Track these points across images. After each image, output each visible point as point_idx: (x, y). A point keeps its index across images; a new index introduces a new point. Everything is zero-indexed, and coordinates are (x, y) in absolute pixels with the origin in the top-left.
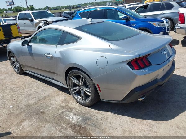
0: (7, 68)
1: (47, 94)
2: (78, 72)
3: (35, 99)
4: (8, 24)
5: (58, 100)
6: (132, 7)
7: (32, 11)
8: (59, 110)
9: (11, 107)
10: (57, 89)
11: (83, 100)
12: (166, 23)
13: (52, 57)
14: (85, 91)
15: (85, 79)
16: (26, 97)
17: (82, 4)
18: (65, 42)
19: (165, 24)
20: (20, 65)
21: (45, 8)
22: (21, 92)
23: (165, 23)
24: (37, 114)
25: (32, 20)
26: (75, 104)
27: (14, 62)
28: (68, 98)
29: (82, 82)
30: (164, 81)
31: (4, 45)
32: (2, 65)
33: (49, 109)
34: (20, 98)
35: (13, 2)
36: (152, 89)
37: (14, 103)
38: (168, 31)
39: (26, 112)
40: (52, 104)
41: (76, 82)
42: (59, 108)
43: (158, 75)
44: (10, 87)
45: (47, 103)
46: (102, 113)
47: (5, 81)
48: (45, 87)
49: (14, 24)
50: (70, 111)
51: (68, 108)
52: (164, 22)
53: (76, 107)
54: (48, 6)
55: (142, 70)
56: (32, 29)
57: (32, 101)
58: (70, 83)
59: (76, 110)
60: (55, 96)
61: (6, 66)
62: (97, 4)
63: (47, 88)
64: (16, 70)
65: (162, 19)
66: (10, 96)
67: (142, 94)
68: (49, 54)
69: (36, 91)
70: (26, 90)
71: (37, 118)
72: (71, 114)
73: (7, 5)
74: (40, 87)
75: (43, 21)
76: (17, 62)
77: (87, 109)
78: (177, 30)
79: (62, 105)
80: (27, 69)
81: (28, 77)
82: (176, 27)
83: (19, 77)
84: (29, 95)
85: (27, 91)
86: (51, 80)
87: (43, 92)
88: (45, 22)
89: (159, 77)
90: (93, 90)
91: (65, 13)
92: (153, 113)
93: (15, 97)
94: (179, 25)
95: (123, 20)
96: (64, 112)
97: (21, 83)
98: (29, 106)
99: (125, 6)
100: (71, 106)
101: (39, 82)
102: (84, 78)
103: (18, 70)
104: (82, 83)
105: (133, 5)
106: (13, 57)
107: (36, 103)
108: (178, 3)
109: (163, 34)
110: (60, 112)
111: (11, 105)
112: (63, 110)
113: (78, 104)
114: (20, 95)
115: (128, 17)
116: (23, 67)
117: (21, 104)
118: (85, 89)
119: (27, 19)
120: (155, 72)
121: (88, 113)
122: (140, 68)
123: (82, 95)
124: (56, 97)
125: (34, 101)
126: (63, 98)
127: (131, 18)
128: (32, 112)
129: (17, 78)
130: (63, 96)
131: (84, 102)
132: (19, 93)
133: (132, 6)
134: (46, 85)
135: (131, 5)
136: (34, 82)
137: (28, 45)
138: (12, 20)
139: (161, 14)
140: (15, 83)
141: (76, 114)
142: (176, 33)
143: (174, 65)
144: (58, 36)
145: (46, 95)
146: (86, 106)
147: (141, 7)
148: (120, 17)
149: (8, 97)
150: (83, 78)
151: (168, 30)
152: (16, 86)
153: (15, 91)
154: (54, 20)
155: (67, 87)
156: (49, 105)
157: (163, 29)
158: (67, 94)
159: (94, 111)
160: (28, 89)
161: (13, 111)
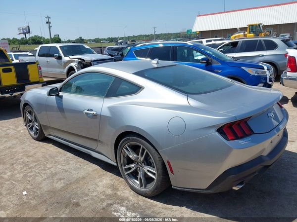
0: (18, 130)
1: (81, 174)
2: (136, 139)
3: (62, 181)
4: (21, 62)
5: (100, 184)
6: (213, 44)
7: (61, 45)
8: (102, 200)
9: (25, 193)
10: (98, 167)
11: (141, 186)
12: (268, 70)
13: (95, 116)
14: (146, 171)
15: (147, 152)
16: (48, 178)
17: (134, 36)
18: (117, 93)
19: (266, 72)
20: (40, 126)
21: (78, 39)
22: (41, 169)
23: (266, 70)
24: (66, 207)
25: (60, 58)
26: (127, 193)
27: (31, 121)
28: (117, 183)
29: (142, 156)
30: (273, 161)
31: (15, 94)
32: (10, 125)
33: (87, 198)
34: (39, 179)
35: (29, 30)
36: (255, 172)
37: (29, 187)
38: (270, 83)
39: (48, 202)
40: (91, 190)
41: (132, 156)
42: (103, 197)
43: (264, 149)
44: (22, 160)
45: (82, 189)
46: (172, 208)
47: (14, 150)
48: (78, 162)
49: (34, 63)
50: (121, 204)
51: (117, 199)
52: (264, 69)
53: (131, 198)
54: (81, 37)
55: (240, 141)
56: (58, 70)
57: (59, 185)
58: (122, 158)
59: (131, 203)
60: (95, 178)
61: (15, 127)
62: (158, 37)
63: (81, 165)
64: (32, 133)
65: (260, 64)
66: (22, 175)
67: (239, 180)
68: (92, 110)
69: (65, 168)
70: (48, 166)
71: (66, 212)
72: (123, 209)
73: (19, 34)
74: (71, 162)
75: (76, 60)
76: (36, 120)
77: (148, 202)
78: (285, 82)
79: (107, 192)
80: (52, 133)
81: (51, 145)
82: (283, 76)
83: (36, 145)
84: (53, 175)
85: (50, 168)
86: (89, 151)
87: (75, 169)
88: (80, 60)
89: (265, 154)
90: (161, 170)
91: (108, 49)
92: (256, 212)
93: (31, 176)
94: (288, 74)
95: (201, 62)
96: (111, 204)
97: (39, 155)
98: (53, 192)
99: (202, 42)
100: (123, 195)
101: (69, 155)
102: (146, 150)
103: (36, 134)
104: (143, 158)
105: (215, 40)
106: (30, 113)
107: (64, 188)
108: (283, 41)
109: (263, 86)
110: (104, 204)
111: (24, 189)
112: (109, 202)
113: (132, 192)
114: (38, 175)
115: (209, 58)
116: (45, 129)
117: (40, 188)
118: (146, 168)
119: (52, 56)
120: (259, 144)
121: (149, 208)
122: (237, 137)
123: (140, 178)
124: (97, 180)
125: (62, 185)
126: (109, 182)
127: (214, 60)
128: (59, 203)
129: (33, 146)
130: (109, 178)
131: (143, 189)
132: (37, 171)
133: (213, 42)
134: (81, 160)
135: (211, 41)
136: (61, 153)
137: (58, 95)
138: (27, 55)
139: (258, 56)
140: (30, 154)
141: (130, 208)
142: (284, 85)
143: (285, 134)
144: (107, 84)
145: (81, 176)
146: (146, 197)
147: (227, 45)
148: (196, 58)
149: (19, 176)
150: (143, 150)
151: (270, 80)
152: (31, 159)
153: (31, 168)
154: (94, 59)
155: (116, 164)
156: (87, 192)
157: (262, 78)
158: (115, 176)
159: (159, 205)
160: (51, 165)
161: (27, 199)
